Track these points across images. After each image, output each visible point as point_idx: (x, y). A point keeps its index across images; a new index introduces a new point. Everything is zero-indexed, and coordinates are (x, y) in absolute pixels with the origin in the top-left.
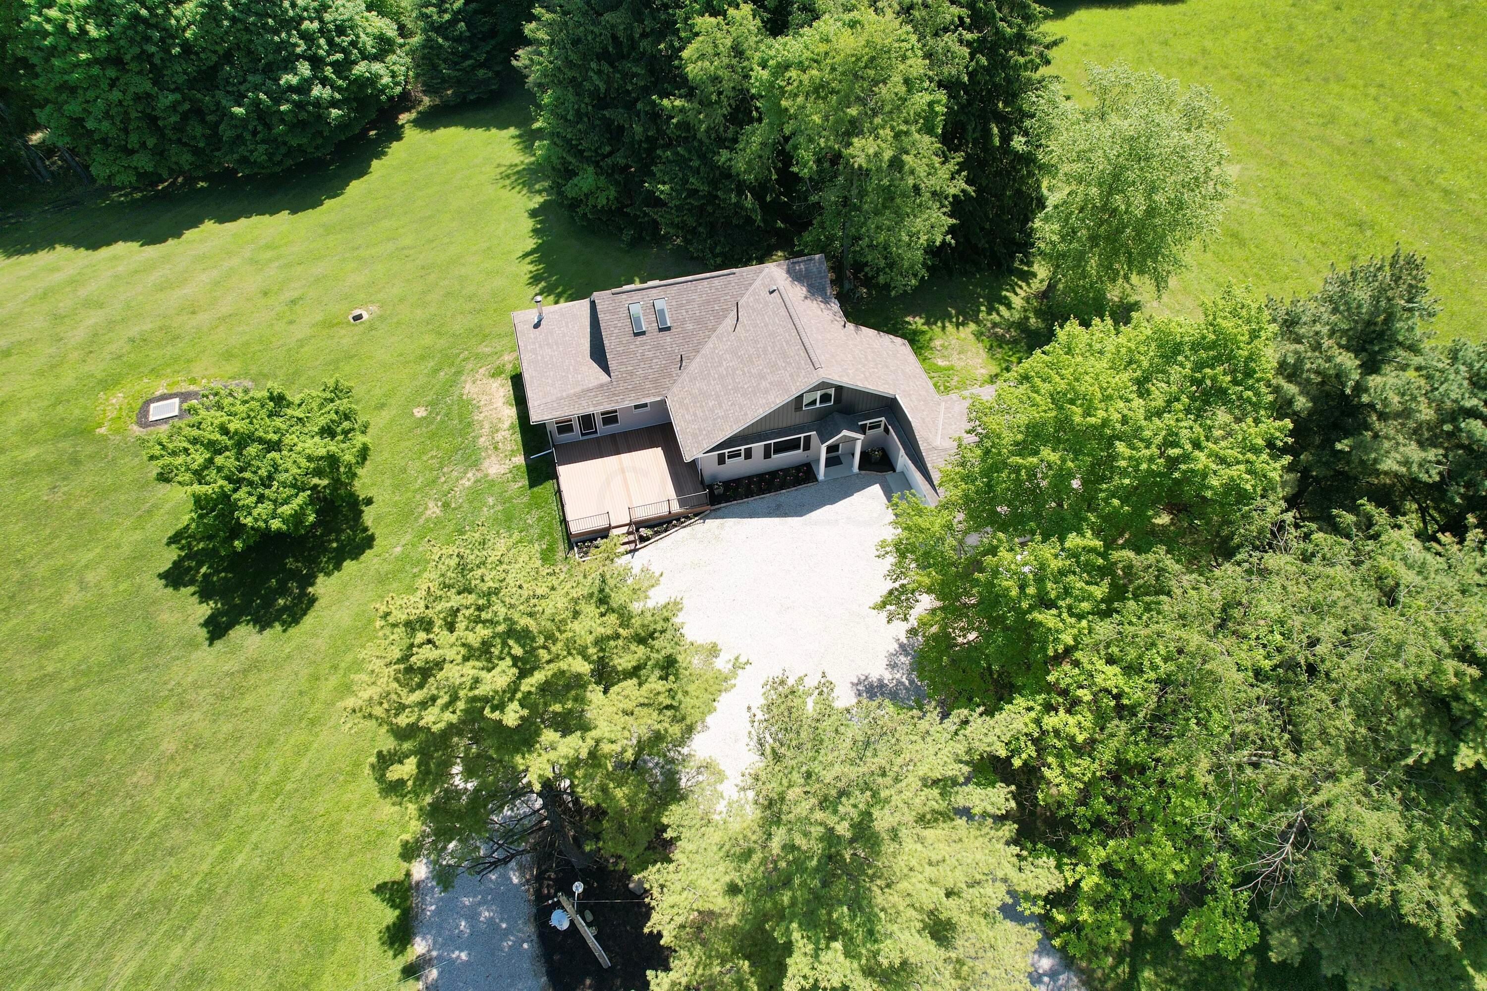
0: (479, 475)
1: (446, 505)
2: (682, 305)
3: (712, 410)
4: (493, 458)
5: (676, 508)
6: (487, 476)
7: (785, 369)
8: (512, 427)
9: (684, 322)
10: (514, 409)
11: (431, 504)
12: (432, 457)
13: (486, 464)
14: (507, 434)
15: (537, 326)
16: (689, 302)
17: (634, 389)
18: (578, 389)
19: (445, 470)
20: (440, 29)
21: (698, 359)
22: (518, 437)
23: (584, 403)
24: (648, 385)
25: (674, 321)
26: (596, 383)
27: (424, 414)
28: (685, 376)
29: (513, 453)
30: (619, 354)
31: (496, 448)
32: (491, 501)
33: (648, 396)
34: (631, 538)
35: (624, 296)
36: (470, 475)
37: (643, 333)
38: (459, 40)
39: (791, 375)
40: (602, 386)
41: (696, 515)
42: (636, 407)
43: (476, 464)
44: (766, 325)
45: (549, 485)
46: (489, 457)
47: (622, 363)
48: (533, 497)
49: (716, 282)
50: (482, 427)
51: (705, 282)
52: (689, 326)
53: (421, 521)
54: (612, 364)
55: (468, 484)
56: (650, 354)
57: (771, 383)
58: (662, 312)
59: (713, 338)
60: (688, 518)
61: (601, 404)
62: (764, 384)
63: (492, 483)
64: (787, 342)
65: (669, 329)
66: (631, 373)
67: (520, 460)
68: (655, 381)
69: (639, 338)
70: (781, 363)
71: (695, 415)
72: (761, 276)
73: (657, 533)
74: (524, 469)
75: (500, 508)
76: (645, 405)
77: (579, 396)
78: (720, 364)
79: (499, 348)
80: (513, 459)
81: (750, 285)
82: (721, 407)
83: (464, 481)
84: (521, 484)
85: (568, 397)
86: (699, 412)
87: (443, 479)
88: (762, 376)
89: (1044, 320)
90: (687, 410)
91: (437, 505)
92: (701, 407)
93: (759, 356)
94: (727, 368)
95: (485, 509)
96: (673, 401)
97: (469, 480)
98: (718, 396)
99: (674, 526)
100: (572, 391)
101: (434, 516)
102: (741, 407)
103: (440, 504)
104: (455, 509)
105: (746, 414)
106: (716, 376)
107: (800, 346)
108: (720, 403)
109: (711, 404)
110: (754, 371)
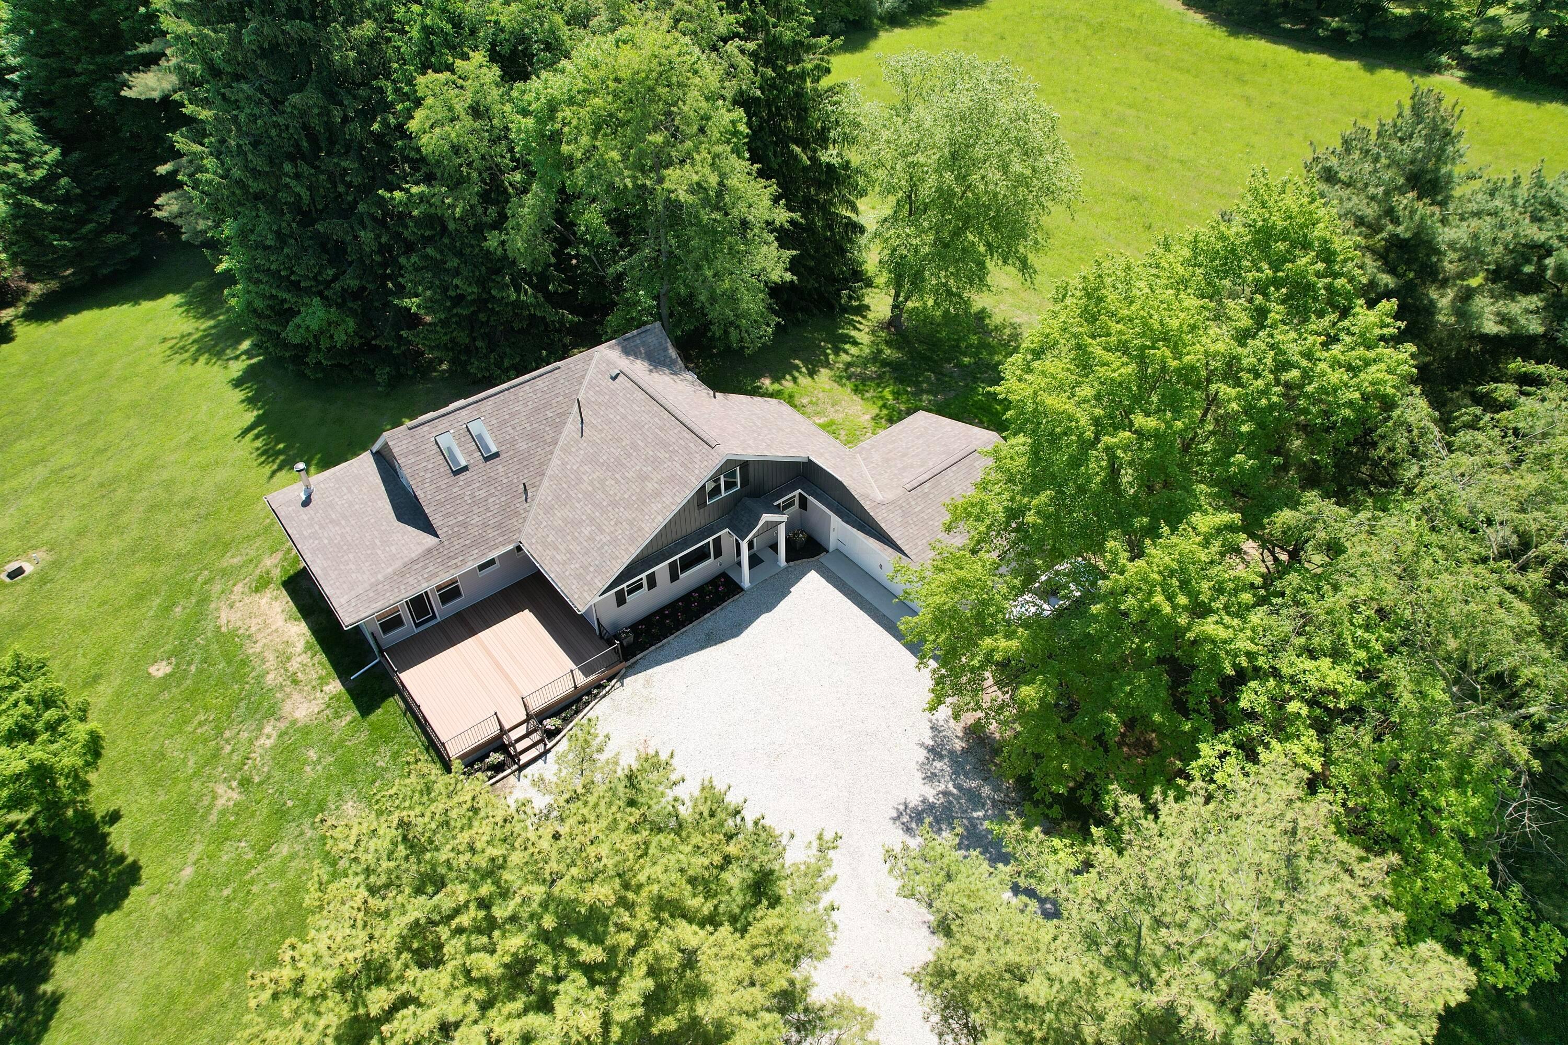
0: (282, 725)
1: (245, 783)
2: (505, 422)
3: (591, 539)
4: (296, 696)
5: (582, 680)
6: (294, 722)
7: (671, 459)
8: (308, 647)
9: (513, 442)
10: (303, 624)
11: (221, 789)
12: (201, 724)
13: (287, 707)
14: (305, 658)
15: (306, 503)
16: (512, 415)
17: (475, 544)
18: (398, 564)
19: (227, 734)
20: (35, 190)
21: (546, 482)
22: (322, 657)
23: (412, 580)
24: (492, 533)
25: (500, 444)
26: (420, 550)
27: (169, 670)
28: (535, 509)
29: (323, 681)
30: (440, 504)
31: (295, 682)
32: (312, 755)
33: (496, 547)
34: (536, 737)
35: (425, 428)
36: (268, 729)
37: (465, 469)
38: (66, 200)
39: (683, 464)
40: (429, 551)
41: (610, 680)
42: (482, 567)
43: (273, 712)
44: (624, 417)
45: (393, 704)
46: (289, 696)
47: (448, 515)
48: (373, 728)
49: (539, 383)
50: (264, 661)
51: (526, 387)
52: (522, 445)
53: (213, 818)
54: (436, 520)
55: (269, 743)
56: (482, 493)
57: (660, 482)
58: (480, 436)
59: (557, 451)
60: (600, 687)
61: (436, 575)
62: (650, 486)
63: (306, 731)
64: (661, 429)
65: (497, 455)
66: (464, 525)
67: (335, 686)
68: (500, 525)
69: (462, 477)
70: (662, 455)
71: (570, 552)
72: (594, 362)
73: (566, 721)
74: (346, 696)
75: (330, 759)
76: (492, 562)
77: (401, 573)
78: (580, 480)
79: (253, 554)
80: (326, 688)
81: (583, 377)
82: (602, 531)
83: (262, 741)
84: (349, 718)
85: (386, 578)
86: (575, 547)
87: (228, 748)
88: (643, 478)
89: (899, 348)
90: (556, 549)
91: (230, 788)
92: (575, 539)
93: (629, 455)
94: (591, 483)
95: (308, 769)
96: (531, 544)
97: (269, 737)
98: (592, 520)
99: (587, 703)
100: (390, 570)
101: (231, 803)
102: (631, 523)
103: (234, 784)
104: (261, 784)
105: (640, 529)
106: (580, 496)
107: (679, 427)
108: (599, 527)
109: (587, 531)
110: (630, 475)
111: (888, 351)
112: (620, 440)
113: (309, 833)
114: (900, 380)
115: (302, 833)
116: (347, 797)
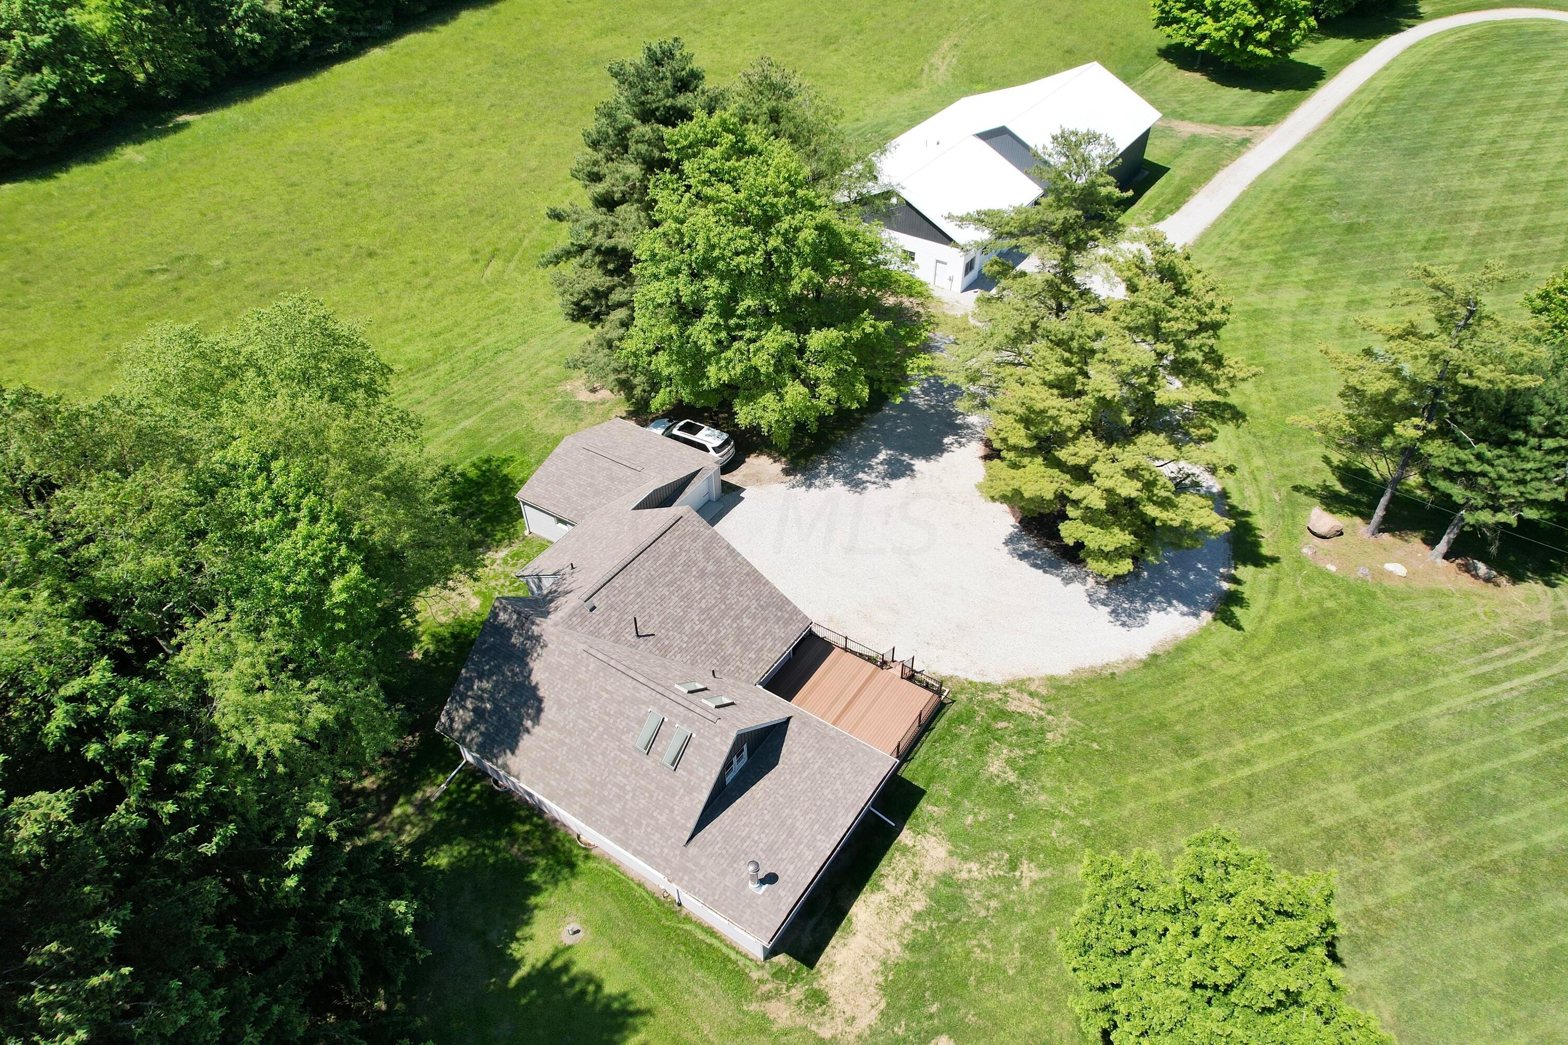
0: (956, 862)
1: (1013, 865)
3: (754, 618)
4: (927, 868)
6: (951, 854)
8: (878, 888)
10: (854, 910)
11: (1026, 883)
12: (983, 948)
13: (939, 869)
14: (888, 884)
19: (983, 913)
22: (883, 867)
29: (905, 850)
31: (915, 877)
32: (969, 819)
36: (964, 875)
43: (946, 880)
44: (640, 595)
46: (930, 873)
48: (930, 780)
53: (1047, 873)
55: (974, 866)
59: (667, 659)
63: (952, 837)
67: (906, 837)
69: (730, 702)
71: (764, 635)
74: (911, 821)
80: (910, 844)
82: (748, 607)
83: (975, 874)
84: (929, 808)
86: (761, 631)
87: (994, 904)
88: (702, 574)
90: (761, 649)
91: (1021, 876)
92: (754, 631)
93: (680, 587)
94: (702, 622)
95: (981, 819)
96: (757, 674)
97: (970, 871)
98: (737, 618)
101: (1032, 865)
102: (741, 583)
103: (1017, 874)
104: (1008, 850)
106: (714, 631)
107: (659, 544)
108: (744, 611)
109: (747, 621)
110: (698, 586)
112: (662, 599)
113: (1024, 787)
115: (1027, 792)
116: (988, 775)
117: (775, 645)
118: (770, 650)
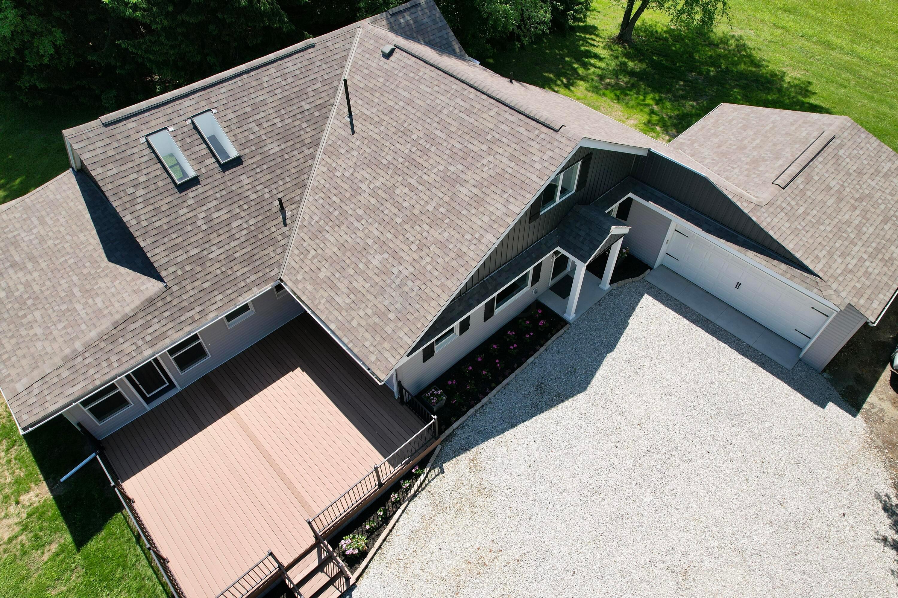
2: (246, 117)
3: (384, 271)
5: (388, 474)
7: (491, 152)
9: (260, 143)
16: (256, 107)
17: (217, 287)
18: (105, 324)
21: (308, 198)
23: (127, 347)
24: (240, 270)
25: (242, 146)
26: (137, 301)
28: (297, 234)
29: (22, 486)
30: (162, 233)
33: (248, 288)
34: (332, 569)
35: (131, 124)
37: (195, 181)
39: (512, 158)
40: (151, 302)
41: (422, 464)
42: (230, 317)
47: (174, 248)
48: (90, 563)
49: (289, 64)
51: (272, 69)
52: (273, 148)
54: (157, 256)
56: (223, 215)
57: (479, 185)
58: (213, 138)
59: (320, 155)
61: (164, 336)
62: (464, 192)
65: (238, 161)
66: (200, 260)
67: (39, 494)
68: (248, 259)
69: (191, 193)
70: (476, 147)
71: (354, 291)
72: (356, 41)
73: (373, 534)
74: (53, 510)
76: (245, 308)
77: (110, 338)
78: (357, 191)
80: (24, 498)
81: (345, 58)
82: (400, 260)
84: (54, 547)
85: (87, 347)
86: (360, 284)
88: (452, 181)
89: (640, 61)
90: (333, 287)
92: (359, 272)
93: (425, 152)
94: (374, 193)
96: (296, 282)
98: (382, 244)
99: (397, 504)
100: (93, 334)
102: (442, 245)
105: (460, 255)
106: (360, 212)
107: (497, 107)
108: (394, 254)
109: (376, 261)
110: (431, 178)
111: (631, 64)
112: (407, 133)
114: (655, 89)
117: (340, 309)
118: (330, 301)
